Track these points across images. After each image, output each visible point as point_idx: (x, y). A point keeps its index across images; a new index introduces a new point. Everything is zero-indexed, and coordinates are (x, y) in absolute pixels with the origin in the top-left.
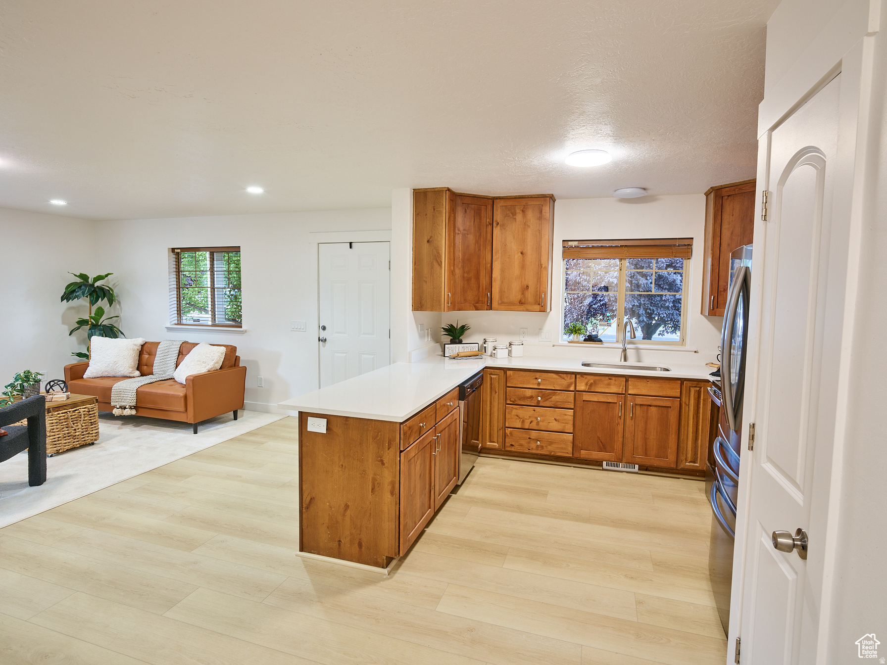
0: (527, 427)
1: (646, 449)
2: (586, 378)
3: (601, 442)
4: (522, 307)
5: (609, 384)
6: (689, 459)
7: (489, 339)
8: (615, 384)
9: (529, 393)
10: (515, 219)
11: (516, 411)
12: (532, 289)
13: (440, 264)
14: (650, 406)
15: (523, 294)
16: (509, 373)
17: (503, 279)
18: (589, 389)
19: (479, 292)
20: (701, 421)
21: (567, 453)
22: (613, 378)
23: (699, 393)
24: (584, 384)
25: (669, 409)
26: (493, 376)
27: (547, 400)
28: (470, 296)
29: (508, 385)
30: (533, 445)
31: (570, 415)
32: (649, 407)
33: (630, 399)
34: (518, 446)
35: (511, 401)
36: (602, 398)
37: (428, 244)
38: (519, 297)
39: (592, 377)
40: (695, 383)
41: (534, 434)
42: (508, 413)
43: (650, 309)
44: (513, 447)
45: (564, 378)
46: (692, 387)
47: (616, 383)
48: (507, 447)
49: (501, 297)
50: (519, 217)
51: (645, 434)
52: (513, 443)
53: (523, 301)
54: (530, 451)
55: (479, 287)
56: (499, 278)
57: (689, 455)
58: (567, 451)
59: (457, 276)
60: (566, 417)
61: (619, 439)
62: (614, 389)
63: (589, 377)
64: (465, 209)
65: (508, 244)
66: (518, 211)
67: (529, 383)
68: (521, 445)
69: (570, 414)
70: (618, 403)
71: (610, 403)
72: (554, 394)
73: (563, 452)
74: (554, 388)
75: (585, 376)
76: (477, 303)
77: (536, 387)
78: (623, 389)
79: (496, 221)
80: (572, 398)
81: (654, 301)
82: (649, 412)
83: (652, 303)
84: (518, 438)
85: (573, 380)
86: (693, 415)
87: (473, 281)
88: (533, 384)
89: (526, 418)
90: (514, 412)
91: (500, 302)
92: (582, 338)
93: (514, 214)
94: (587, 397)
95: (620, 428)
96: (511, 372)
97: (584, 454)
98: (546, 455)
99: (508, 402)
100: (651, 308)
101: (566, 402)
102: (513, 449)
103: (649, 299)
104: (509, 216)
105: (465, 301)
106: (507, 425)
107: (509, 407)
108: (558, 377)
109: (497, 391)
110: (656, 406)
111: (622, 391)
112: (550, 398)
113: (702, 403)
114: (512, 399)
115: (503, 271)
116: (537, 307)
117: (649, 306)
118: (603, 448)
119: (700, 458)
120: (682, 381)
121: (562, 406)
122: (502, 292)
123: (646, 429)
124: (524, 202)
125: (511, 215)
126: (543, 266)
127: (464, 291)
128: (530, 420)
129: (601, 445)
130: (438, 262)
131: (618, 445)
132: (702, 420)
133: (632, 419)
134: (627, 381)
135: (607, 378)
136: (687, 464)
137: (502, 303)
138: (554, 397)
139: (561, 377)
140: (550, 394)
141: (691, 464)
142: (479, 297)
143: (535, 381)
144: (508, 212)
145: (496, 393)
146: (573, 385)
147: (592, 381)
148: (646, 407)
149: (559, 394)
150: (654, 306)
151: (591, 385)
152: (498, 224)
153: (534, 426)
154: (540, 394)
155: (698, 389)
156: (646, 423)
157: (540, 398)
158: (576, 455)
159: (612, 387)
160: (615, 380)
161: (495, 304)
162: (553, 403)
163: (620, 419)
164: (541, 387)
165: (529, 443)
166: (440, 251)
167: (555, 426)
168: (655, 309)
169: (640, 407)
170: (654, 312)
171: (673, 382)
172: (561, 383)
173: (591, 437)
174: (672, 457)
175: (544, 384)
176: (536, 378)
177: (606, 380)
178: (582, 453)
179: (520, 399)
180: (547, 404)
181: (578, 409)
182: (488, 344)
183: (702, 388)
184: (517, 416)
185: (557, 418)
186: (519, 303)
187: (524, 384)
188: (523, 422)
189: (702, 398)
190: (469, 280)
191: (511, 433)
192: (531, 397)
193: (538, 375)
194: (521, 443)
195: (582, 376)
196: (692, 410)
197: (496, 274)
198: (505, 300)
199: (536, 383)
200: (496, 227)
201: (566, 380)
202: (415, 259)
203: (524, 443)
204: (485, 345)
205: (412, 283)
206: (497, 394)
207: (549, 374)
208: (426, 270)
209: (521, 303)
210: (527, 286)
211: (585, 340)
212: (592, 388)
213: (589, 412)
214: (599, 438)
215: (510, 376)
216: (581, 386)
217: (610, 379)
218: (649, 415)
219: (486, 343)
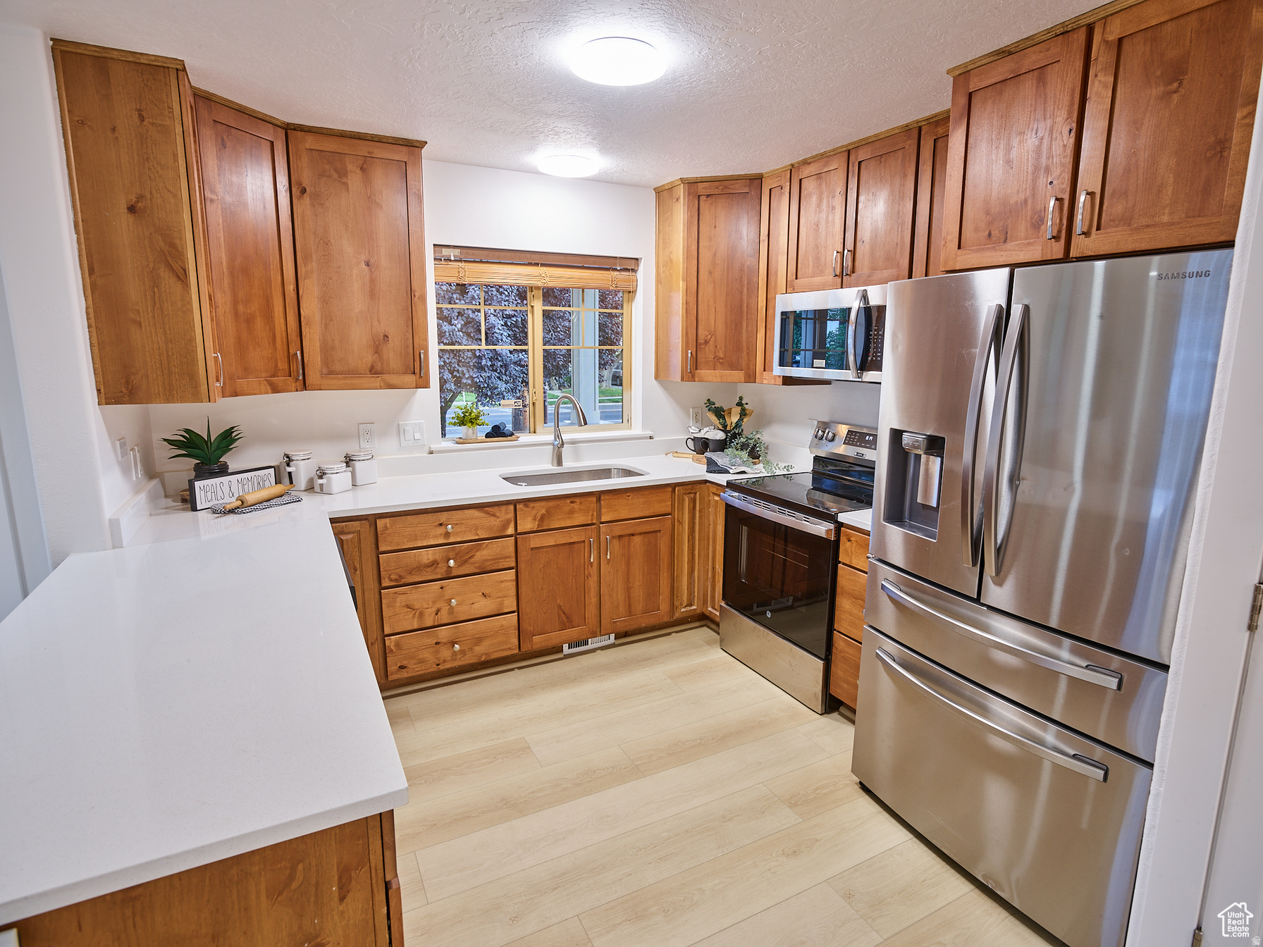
0: (429, 624)
1: (630, 606)
2: (533, 508)
3: (564, 613)
4: (377, 381)
5: (572, 512)
6: (685, 604)
7: (297, 454)
8: (580, 509)
9: (427, 556)
10: (346, 184)
11: (403, 597)
12: (395, 343)
13: (182, 277)
14: (633, 535)
15: (376, 352)
16: (380, 523)
17: (328, 319)
18: (539, 525)
19: (275, 349)
20: (697, 543)
21: (510, 649)
22: (578, 500)
23: (694, 501)
24: (530, 519)
25: (658, 534)
26: (344, 537)
27: (466, 561)
28: (258, 357)
29: (382, 549)
30: (445, 653)
31: (510, 581)
32: (632, 537)
33: (604, 530)
34: (415, 664)
35: (391, 580)
36: (561, 538)
37: (131, 218)
38: (369, 358)
39: (543, 504)
40: (690, 487)
41: (444, 633)
42: (389, 606)
43: (458, 371)
44: (404, 670)
45: (494, 515)
46: (686, 494)
47: (583, 507)
48: (392, 674)
49: (326, 361)
50: (355, 180)
51: (628, 581)
52: (405, 663)
53: (378, 367)
54: (441, 667)
55: (274, 337)
56: (318, 317)
57: (685, 597)
58: (509, 646)
59: (220, 311)
60: (503, 585)
61: (592, 600)
62: (579, 519)
63: (537, 504)
64: (223, 140)
65: (332, 241)
66: (350, 167)
67: (426, 537)
68: (422, 661)
69: (510, 578)
70: (586, 541)
71: (573, 543)
72: (479, 548)
73: (503, 650)
74: (477, 537)
75: (532, 505)
76: (273, 376)
77: (441, 541)
78: (593, 515)
79: (300, 184)
80: (512, 549)
81: (463, 358)
82: (632, 544)
83: (459, 361)
84: (414, 650)
85: (511, 515)
86: (688, 536)
87: (259, 323)
88: (435, 537)
89: (426, 606)
90: (401, 600)
91: (325, 371)
92: (481, 432)
93: (342, 173)
94: (536, 541)
95: (592, 582)
96: (387, 520)
97: (538, 641)
98: (472, 665)
99: (384, 584)
100: (460, 369)
101: (501, 558)
102: (404, 674)
103: (455, 355)
104: (330, 176)
105: (247, 371)
106: (387, 631)
107: (388, 594)
108: (482, 515)
109: (358, 566)
110: (641, 534)
111: (592, 520)
112: (471, 558)
113: (697, 515)
114: (393, 577)
115: (325, 301)
116: (411, 379)
117: (457, 366)
118: (567, 623)
119: (698, 598)
120: (673, 486)
121: (494, 568)
122: (327, 350)
123: (628, 573)
124: (363, 149)
125: (335, 175)
126: (417, 294)
127: (241, 348)
128: (434, 609)
129: (564, 619)
130: (172, 269)
131: (591, 611)
132: (699, 540)
133: (608, 563)
134: (599, 500)
135: (568, 501)
136: (683, 610)
137: (331, 372)
138: (478, 554)
139: (488, 513)
140: (470, 550)
141: (688, 608)
142: (276, 361)
143: (441, 530)
144: (327, 167)
145: (356, 570)
146: (512, 525)
147: (543, 511)
148: (627, 538)
149: (487, 545)
150: (463, 366)
151: (542, 518)
152: (304, 191)
153: (444, 617)
154: (451, 555)
155: (693, 495)
156: (628, 564)
157: (452, 563)
158: (526, 647)
159: (576, 515)
160: (581, 503)
161: (312, 377)
162: (477, 565)
163: (592, 567)
164: (452, 540)
165: (437, 652)
166: (177, 242)
167: (483, 606)
168: (465, 370)
169: (619, 540)
170: (464, 374)
171: (662, 490)
172: (487, 524)
173: (547, 610)
174: (664, 606)
175: (457, 534)
176: (441, 525)
177: (567, 506)
178: (534, 641)
179: (410, 573)
180: (467, 569)
181: (522, 566)
182: (297, 466)
183: (698, 493)
184: (408, 607)
185: (487, 592)
186: (370, 371)
187: (415, 540)
188: (421, 614)
189: (698, 509)
190: (249, 320)
191: (397, 645)
192: (434, 563)
193: (443, 517)
194: (421, 657)
195: (526, 506)
196: (687, 528)
197: (311, 307)
198: (338, 367)
199: (441, 535)
200: (300, 198)
201: (498, 517)
202: (89, 256)
203: (426, 655)
204: (289, 469)
205: (89, 327)
206: (358, 572)
207: (466, 511)
208: (134, 291)
209: (373, 371)
210: (386, 336)
211: (488, 436)
212: (545, 523)
213: (542, 566)
214: (560, 607)
215: (386, 528)
216: (526, 524)
217: (572, 502)
218: (632, 549)
219: (291, 463)
